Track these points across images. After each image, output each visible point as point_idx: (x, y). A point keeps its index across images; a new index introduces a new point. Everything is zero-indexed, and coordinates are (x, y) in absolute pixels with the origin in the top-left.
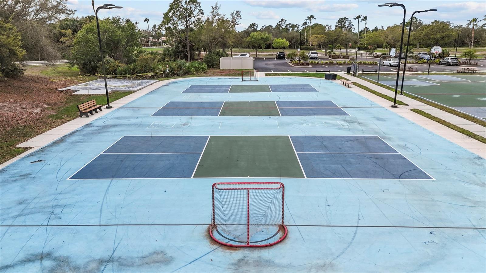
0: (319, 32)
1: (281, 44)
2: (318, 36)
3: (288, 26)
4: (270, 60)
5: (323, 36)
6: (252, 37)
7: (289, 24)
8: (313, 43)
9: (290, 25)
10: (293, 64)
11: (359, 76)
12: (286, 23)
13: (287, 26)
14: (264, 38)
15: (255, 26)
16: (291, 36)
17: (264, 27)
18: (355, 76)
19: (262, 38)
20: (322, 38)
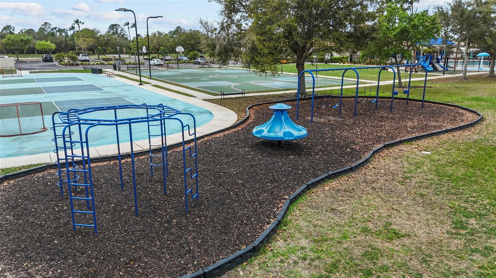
0: (87, 35)
1: (46, 46)
2: (87, 39)
3: (55, 30)
4: (35, 62)
5: (91, 39)
6: (9, 39)
7: (55, 28)
8: (82, 46)
9: (57, 30)
10: (62, 65)
11: (123, 71)
12: (52, 27)
13: (52, 29)
14: (25, 40)
15: (11, 28)
16: (58, 41)
17: (24, 31)
18: (120, 71)
19: (22, 40)
20: (90, 41)
